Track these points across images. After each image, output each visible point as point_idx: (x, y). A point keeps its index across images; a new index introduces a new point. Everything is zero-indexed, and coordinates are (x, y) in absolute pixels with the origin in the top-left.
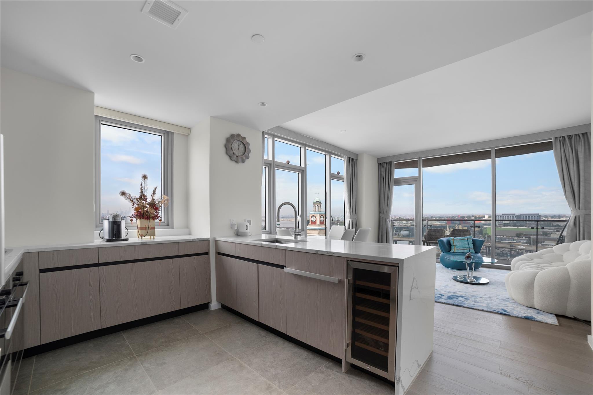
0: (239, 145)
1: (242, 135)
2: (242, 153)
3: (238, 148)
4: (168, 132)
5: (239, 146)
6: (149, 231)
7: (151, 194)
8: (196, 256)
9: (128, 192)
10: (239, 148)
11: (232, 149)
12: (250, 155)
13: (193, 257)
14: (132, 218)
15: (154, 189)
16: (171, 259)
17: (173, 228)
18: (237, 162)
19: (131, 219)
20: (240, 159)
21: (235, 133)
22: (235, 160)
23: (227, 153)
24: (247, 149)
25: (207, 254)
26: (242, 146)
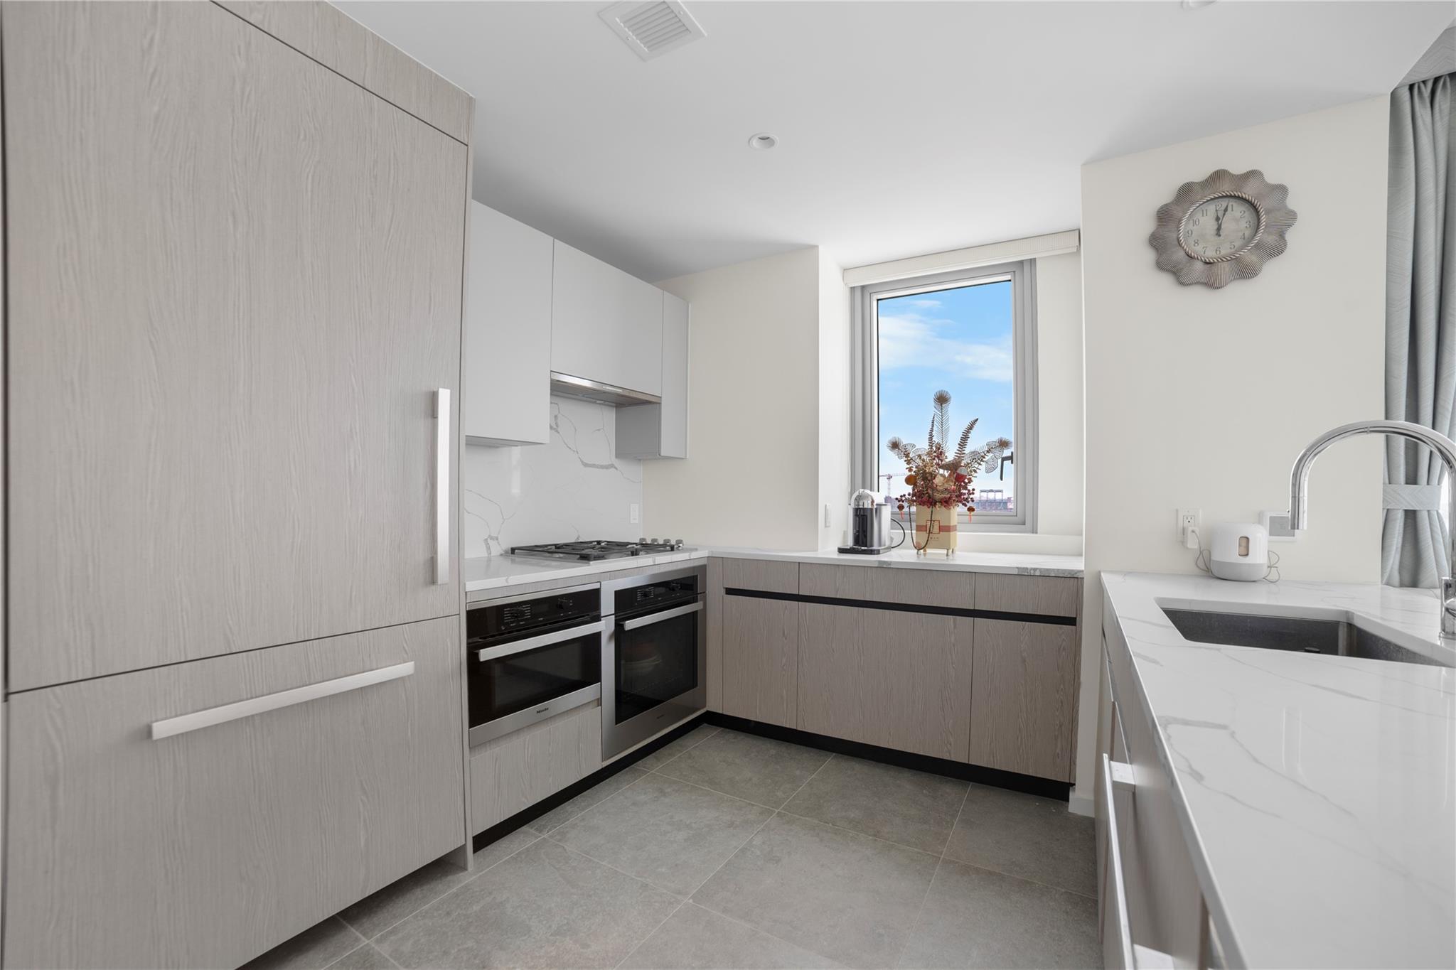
0: (1220, 214)
1: (1237, 169)
2: (1238, 244)
3: (1216, 227)
4: (1021, 262)
5: (1218, 219)
6: (934, 533)
7: (959, 440)
8: (1027, 623)
9: (904, 441)
10: (1219, 229)
11: (1180, 245)
12: (1290, 236)
13: (1020, 623)
14: (903, 502)
15: (966, 425)
16: (951, 617)
17: (1037, 533)
18: (1212, 284)
19: (898, 504)
20: (1225, 268)
21: (1199, 173)
22: (1203, 280)
23: (1161, 266)
24: (1263, 218)
25: (1071, 621)
26: (1237, 210)
